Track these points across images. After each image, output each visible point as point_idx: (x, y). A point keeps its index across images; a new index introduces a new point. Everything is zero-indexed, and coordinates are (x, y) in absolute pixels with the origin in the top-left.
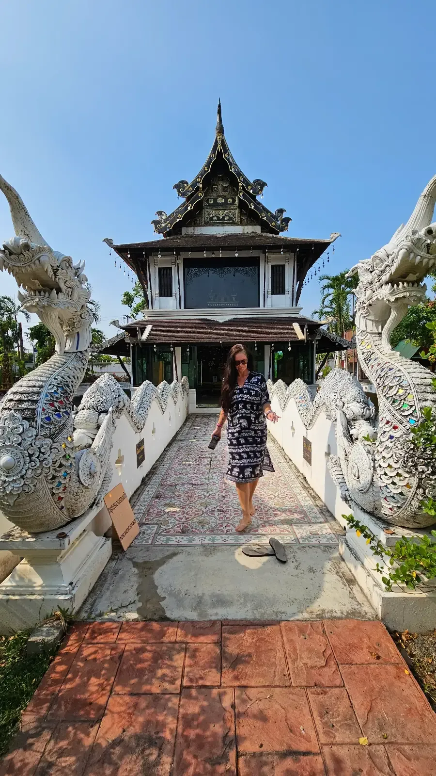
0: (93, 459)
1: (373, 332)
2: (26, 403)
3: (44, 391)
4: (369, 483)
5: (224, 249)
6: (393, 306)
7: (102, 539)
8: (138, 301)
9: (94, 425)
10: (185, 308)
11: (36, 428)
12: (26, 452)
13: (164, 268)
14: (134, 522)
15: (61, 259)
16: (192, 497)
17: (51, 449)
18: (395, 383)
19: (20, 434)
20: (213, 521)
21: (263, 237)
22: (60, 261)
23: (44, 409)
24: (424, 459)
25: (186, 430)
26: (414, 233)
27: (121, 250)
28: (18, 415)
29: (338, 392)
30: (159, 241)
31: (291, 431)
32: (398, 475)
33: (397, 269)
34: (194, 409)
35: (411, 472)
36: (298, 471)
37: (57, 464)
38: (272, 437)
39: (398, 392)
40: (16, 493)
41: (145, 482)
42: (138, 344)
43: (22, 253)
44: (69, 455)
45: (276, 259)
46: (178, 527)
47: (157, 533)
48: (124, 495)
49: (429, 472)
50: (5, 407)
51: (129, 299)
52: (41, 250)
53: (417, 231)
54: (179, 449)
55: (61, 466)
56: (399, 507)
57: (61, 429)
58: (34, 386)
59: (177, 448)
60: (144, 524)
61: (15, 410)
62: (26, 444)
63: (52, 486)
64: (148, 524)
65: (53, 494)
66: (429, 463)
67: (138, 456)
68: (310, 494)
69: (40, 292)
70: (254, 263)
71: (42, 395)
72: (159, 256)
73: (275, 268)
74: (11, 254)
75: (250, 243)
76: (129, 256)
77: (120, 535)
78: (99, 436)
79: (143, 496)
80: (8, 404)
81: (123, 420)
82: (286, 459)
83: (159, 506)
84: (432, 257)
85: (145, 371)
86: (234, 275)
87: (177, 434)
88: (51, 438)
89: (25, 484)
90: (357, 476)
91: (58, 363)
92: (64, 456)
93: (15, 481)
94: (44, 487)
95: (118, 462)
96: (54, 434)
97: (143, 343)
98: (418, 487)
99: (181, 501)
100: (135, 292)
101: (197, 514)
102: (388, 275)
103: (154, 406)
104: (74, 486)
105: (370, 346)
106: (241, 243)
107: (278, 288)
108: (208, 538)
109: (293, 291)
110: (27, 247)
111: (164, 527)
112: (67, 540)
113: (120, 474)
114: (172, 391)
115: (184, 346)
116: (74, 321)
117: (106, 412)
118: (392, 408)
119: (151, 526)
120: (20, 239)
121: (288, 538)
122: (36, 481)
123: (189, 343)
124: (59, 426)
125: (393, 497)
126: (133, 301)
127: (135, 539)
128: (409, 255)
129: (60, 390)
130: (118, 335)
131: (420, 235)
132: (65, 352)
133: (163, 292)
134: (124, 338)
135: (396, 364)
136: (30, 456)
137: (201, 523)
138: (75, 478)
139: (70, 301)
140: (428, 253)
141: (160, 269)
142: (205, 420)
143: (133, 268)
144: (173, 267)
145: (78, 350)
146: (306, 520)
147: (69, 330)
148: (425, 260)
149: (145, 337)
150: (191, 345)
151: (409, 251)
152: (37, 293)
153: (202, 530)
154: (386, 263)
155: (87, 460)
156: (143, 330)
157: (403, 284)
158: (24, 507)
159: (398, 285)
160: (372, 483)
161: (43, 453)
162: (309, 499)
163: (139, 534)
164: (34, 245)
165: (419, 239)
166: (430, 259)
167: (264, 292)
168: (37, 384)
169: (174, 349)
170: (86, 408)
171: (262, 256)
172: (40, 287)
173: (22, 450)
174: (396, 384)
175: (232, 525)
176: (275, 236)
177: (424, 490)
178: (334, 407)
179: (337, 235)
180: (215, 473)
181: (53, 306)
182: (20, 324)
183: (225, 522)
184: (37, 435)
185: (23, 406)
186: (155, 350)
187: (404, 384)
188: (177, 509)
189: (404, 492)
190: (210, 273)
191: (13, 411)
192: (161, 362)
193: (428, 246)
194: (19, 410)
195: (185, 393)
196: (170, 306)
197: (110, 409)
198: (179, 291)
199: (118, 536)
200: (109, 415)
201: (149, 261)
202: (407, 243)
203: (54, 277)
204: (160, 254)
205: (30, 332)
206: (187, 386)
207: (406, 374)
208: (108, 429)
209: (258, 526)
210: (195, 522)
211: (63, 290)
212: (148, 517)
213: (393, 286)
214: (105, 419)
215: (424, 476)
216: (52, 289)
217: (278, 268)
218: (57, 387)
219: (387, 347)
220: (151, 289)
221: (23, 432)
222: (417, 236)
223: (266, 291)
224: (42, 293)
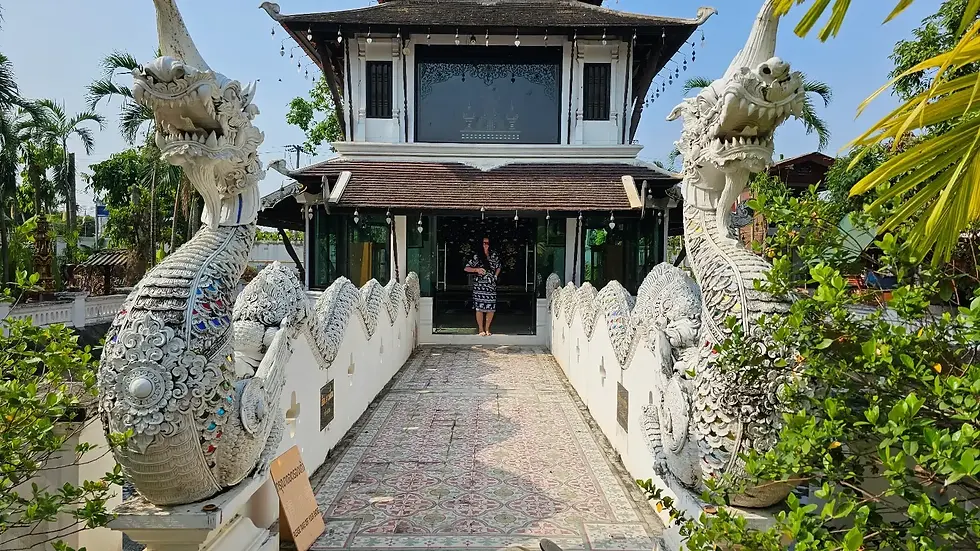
0: (260, 395)
1: (706, 207)
2: (170, 302)
3: (195, 285)
4: (684, 436)
5: (494, 30)
6: (726, 171)
7: (264, 533)
8: (320, 117)
9: (257, 345)
10: (416, 140)
11: (184, 340)
12: (169, 373)
13: (377, 63)
14: (316, 512)
15: (225, 86)
16: (415, 482)
17: (204, 371)
18: (721, 286)
19: (160, 347)
20: (450, 516)
21: (570, 9)
22: (223, 89)
23: (195, 312)
24: (749, 395)
25: (411, 373)
26: (744, 71)
27: (294, 25)
28: (157, 318)
29: (662, 302)
30: (369, 10)
31: (601, 375)
32: (717, 420)
33: (726, 119)
34: (428, 336)
35: (732, 415)
36: (610, 446)
37: (212, 395)
38: (571, 389)
39: (723, 299)
40: (151, 434)
41: (332, 457)
42: (322, 207)
43: (172, 81)
44: (229, 384)
45: (596, 51)
46: (390, 524)
47: (354, 533)
48: (301, 468)
49: (756, 414)
50: (137, 307)
51: (301, 114)
52: (200, 77)
53: (748, 69)
54: (396, 405)
55: (217, 397)
56: (722, 471)
57: (220, 341)
58: (180, 278)
59: (393, 403)
60: (332, 520)
61: (153, 311)
62: (169, 362)
63: (202, 428)
64: (339, 520)
65: (203, 441)
66: (756, 400)
67: (323, 409)
68: (624, 482)
69: (191, 135)
70: (553, 57)
71: (192, 290)
72: (369, 40)
73: (591, 69)
74: (155, 81)
75: (543, 21)
76: (310, 37)
77: (293, 527)
78: (266, 364)
79: (330, 479)
80: (141, 303)
81: (302, 341)
82: (591, 427)
83: (357, 493)
84: (770, 105)
85: (333, 259)
86: (513, 80)
87: (393, 380)
88: (205, 355)
89: (165, 421)
90: (669, 427)
91: (211, 243)
92: (222, 384)
93: (151, 416)
94: (191, 428)
95: (290, 414)
96: (209, 349)
97: (333, 206)
98: (744, 437)
99: (396, 488)
100: (314, 99)
101: (423, 506)
102: (717, 125)
103: (354, 324)
104: (233, 432)
105: (700, 229)
106: (526, 20)
107: (596, 107)
108: (440, 539)
109: (625, 115)
110: (181, 73)
111: (366, 524)
112: (218, 514)
113: (292, 435)
114: (387, 299)
115: (412, 215)
116: (236, 177)
117: (277, 325)
118: (712, 323)
119: (343, 523)
120: (171, 60)
121: (573, 542)
122: (181, 418)
123: (422, 209)
124: (217, 339)
125: (712, 455)
126: (310, 117)
127: (318, 539)
128: (740, 100)
129: (217, 285)
130: (282, 189)
131: (754, 75)
132: (219, 226)
133: (374, 109)
134: (295, 193)
135: (728, 259)
136: (175, 379)
137: (431, 519)
138: (234, 420)
139: (233, 147)
140: (766, 100)
141: (369, 64)
142: (450, 356)
143: (317, 60)
144: (395, 61)
145: (241, 223)
146: (608, 518)
147: (227, 191)
148: (762, 110)
149: (336, 195)
150: (427, 214)
151: (738, 97)
152: (187, 135)
153: (430, 529)
154: (713, 109)
155: (251, 395)
156: (333, 181)
157: (738, 140)
158: (160, 457)
159: (730, 141)
160: (688, 436)
161: (193, 376)
162: (620, 488)
163: (324, 533)
164: (191, 68)
165: (751, 81)
166: (768, 109)
167: (570, 114)
168: (185, 274)
169: (393, 219)
170: (243, 318)
171: (567, 46)
172: (191, 127)
173: (162, 370)
174: (721, 288)
175: (482, 522)
176: (593, 7)
177: (752, 441)
178: (654, 326)
179: (709, 12)
180: (460, 446)
181: (210, 156)
182: (72, 156)
183: (471, 517)
184: (185, 350)
185: (165, 306)
186: (356, 220)
187: (733, 287)
188: (391, 499)
189: (726, 445)
190: (467, 74)
191: (150, 313)
192: (366, 244)
193: (764, 90)
194: (159, 311)
195: (412, 304)
196: (387, 136)
197: (284, 322)
198: (406, 107)
199: (289, 530)
200: (282, 329)
201: (347, 48)
202: (735, 85)
203: (215, 114)
204: (369, 37)
205: (92, 173)
206: (417, 291)
207: (737, 273)
208: (279, 353)
209: (526, 525)
210: (420, 518)
211: (226, 132)
212: (339, 510)
213: (723, 142)
214: (275, 336)
215: (749, 420)
216: (209, 133)
217: (597, 68)
218: (213, 279)
219: (722, 231)
220: (350, 102)
221: (166, 343)
222: (748, 76)
223: (573, 112)
224: (195, 137)
